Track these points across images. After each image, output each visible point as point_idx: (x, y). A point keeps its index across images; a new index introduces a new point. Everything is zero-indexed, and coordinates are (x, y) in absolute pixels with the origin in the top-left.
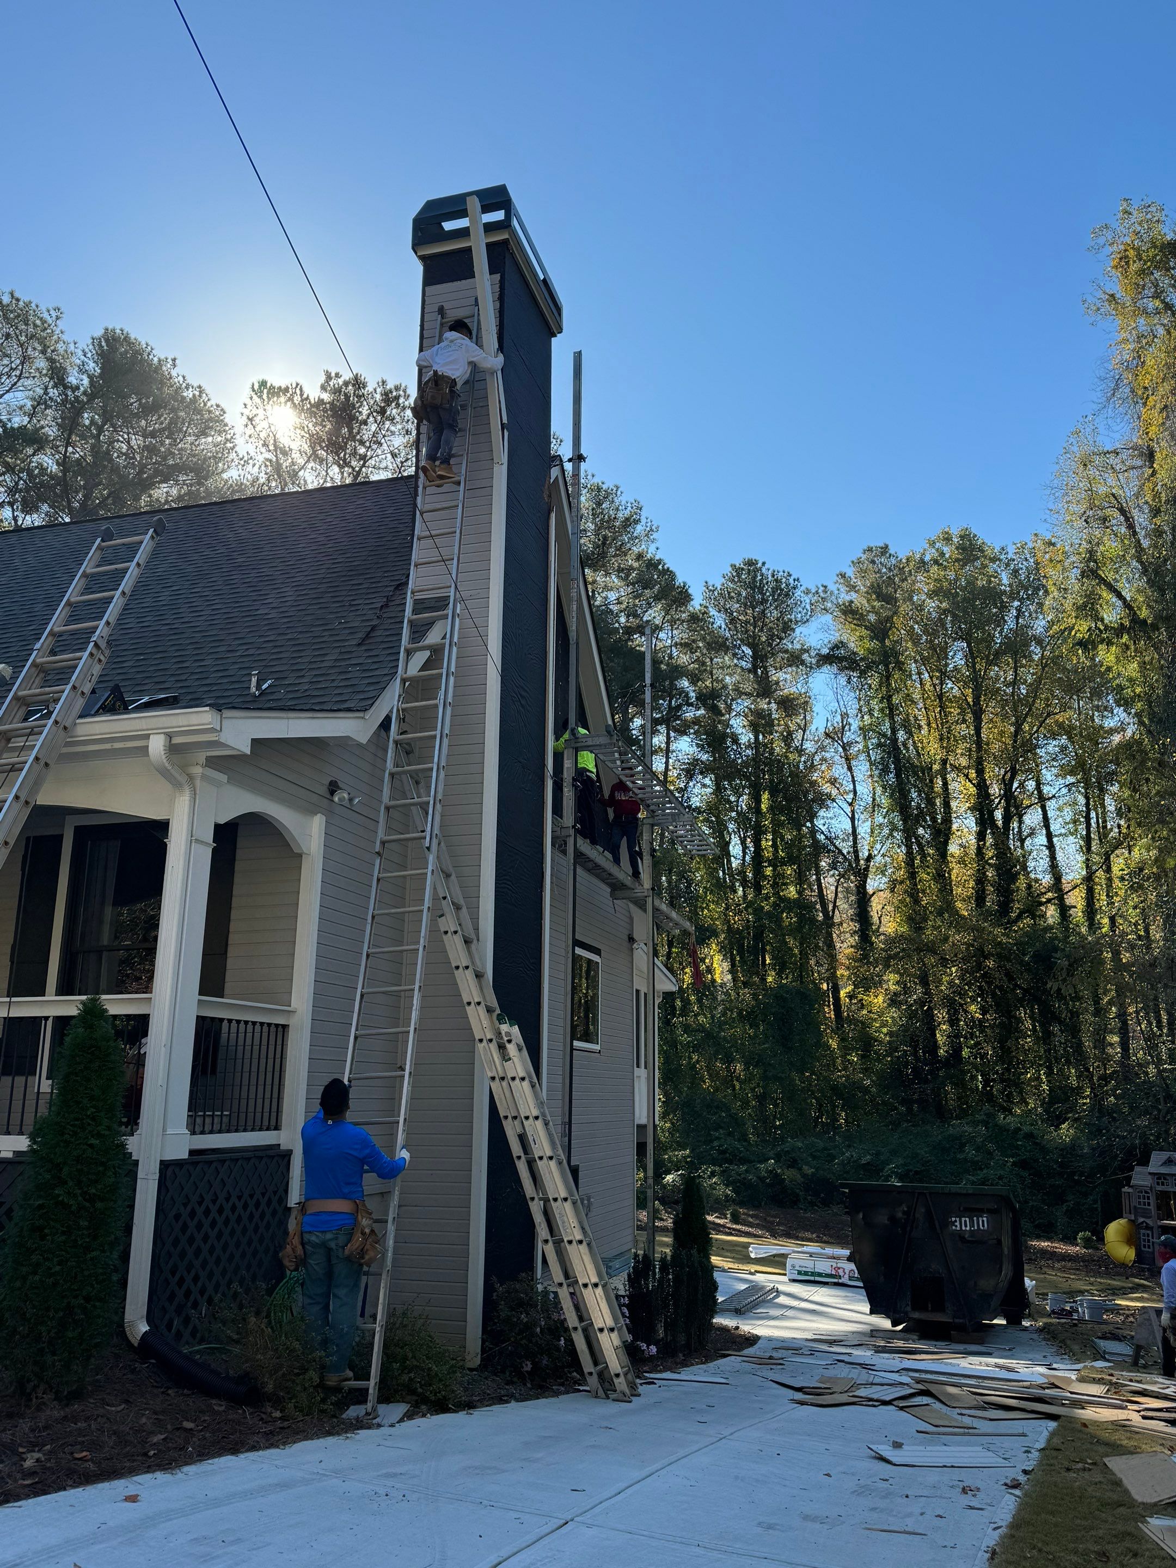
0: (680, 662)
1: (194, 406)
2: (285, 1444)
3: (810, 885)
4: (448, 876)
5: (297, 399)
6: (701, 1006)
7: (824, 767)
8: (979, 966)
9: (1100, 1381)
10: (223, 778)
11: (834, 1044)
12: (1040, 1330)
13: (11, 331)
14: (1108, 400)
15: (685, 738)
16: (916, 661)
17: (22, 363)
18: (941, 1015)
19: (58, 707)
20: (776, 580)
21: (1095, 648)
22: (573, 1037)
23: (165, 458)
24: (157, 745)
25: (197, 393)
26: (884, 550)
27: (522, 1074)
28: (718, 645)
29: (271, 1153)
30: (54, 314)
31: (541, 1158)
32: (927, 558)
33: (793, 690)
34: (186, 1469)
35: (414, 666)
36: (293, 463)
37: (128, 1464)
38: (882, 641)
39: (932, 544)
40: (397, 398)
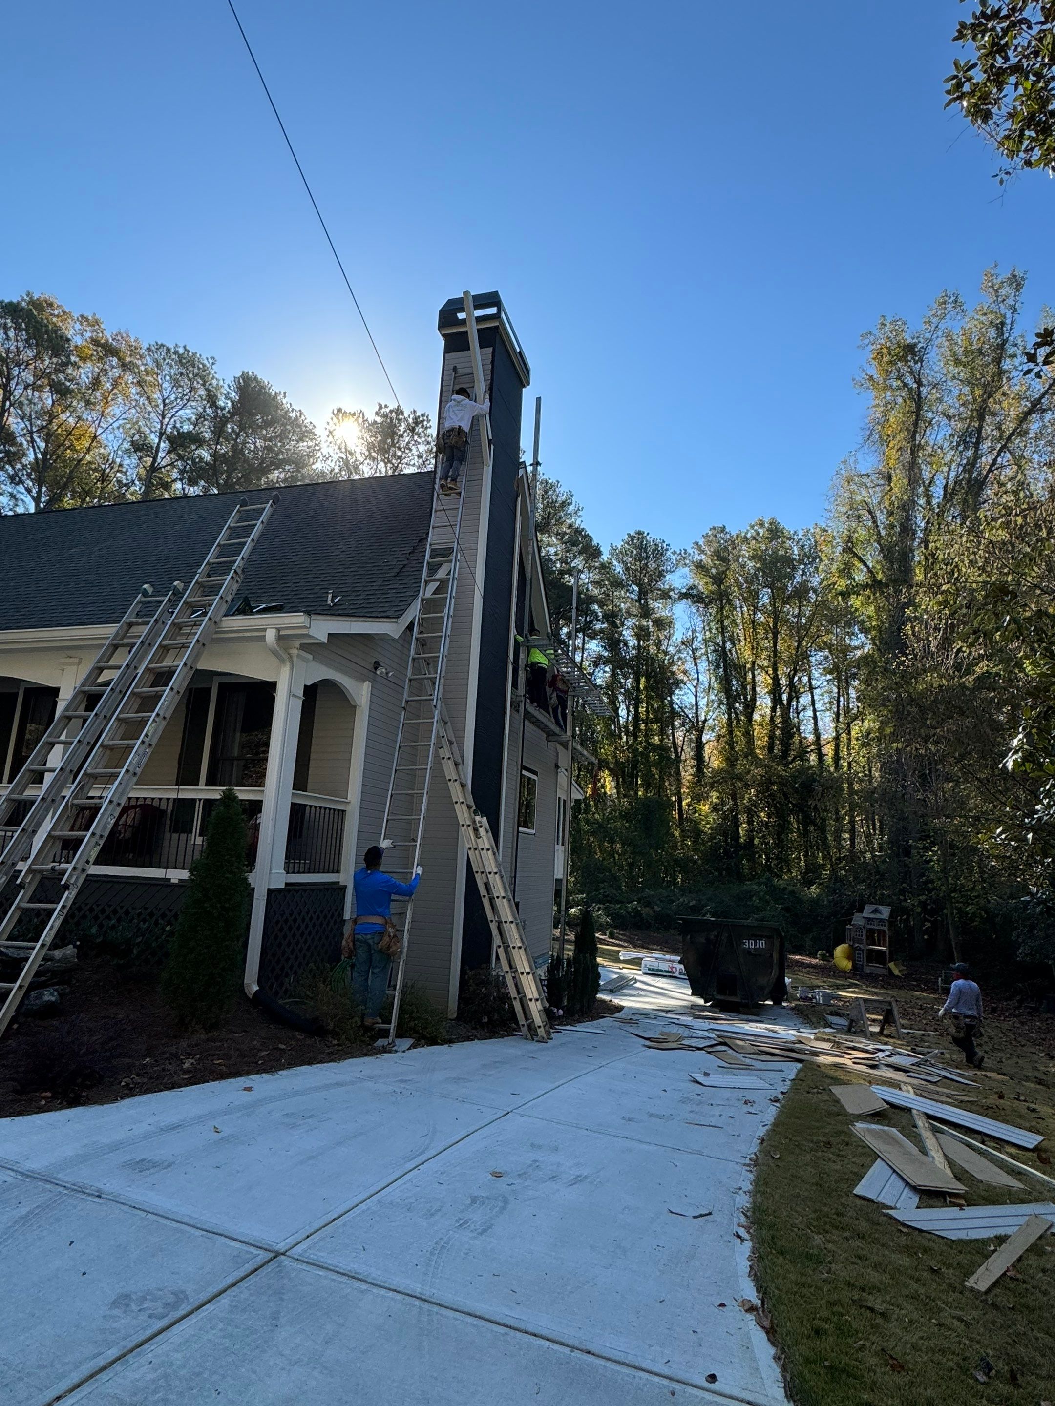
0: (593, 593)
1: (295, 423)
2: (339, 1060)
3: (668, 736)
4: (446, 723)
5: (360, 420)
6: (597, 809)
7: (680, 663)
8: (768, 790)
9: (828, 1040)
10: (311, 657)
11: (677, 833)
12: (792, 1009)
13: (184, 371)
14: (865, 442)
15: (594, 641)
16: (739, 600)
17: (190, 391)
18: (743, 818)
19: (212, 609)
20: (655, 545)
21: (849, 596)
22: (519, 825)
23: (277, 455)
24: (271, 635)
25: (298, 414)
26: (723, 529)
27: (488, 847)
28: (618, 584)
29: (334, 886)
30: (211, 361)
31: (498, 897)
32: (749, 535)
33: (663, 614)
34: (280, 1072)
35: (428, 591)
36: (356, 460)
37: (246, 1068)
38: (719, 586)
39: (752, 527)
40: (422, 421)
